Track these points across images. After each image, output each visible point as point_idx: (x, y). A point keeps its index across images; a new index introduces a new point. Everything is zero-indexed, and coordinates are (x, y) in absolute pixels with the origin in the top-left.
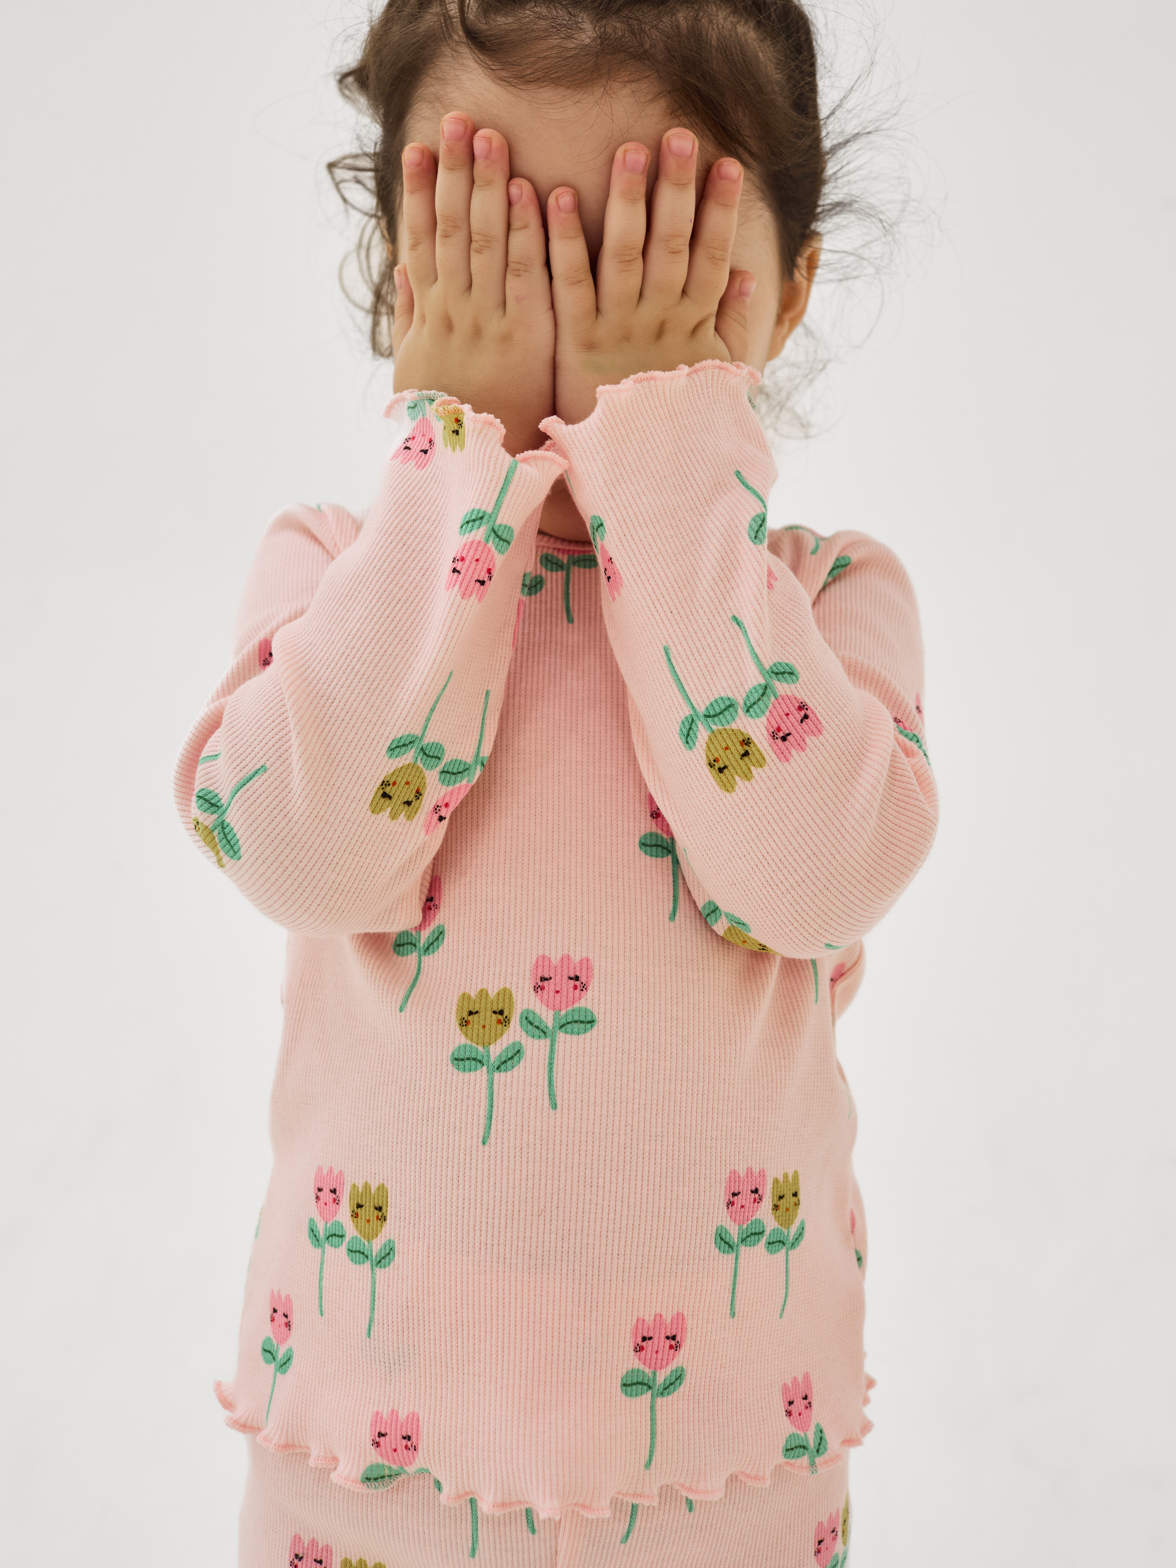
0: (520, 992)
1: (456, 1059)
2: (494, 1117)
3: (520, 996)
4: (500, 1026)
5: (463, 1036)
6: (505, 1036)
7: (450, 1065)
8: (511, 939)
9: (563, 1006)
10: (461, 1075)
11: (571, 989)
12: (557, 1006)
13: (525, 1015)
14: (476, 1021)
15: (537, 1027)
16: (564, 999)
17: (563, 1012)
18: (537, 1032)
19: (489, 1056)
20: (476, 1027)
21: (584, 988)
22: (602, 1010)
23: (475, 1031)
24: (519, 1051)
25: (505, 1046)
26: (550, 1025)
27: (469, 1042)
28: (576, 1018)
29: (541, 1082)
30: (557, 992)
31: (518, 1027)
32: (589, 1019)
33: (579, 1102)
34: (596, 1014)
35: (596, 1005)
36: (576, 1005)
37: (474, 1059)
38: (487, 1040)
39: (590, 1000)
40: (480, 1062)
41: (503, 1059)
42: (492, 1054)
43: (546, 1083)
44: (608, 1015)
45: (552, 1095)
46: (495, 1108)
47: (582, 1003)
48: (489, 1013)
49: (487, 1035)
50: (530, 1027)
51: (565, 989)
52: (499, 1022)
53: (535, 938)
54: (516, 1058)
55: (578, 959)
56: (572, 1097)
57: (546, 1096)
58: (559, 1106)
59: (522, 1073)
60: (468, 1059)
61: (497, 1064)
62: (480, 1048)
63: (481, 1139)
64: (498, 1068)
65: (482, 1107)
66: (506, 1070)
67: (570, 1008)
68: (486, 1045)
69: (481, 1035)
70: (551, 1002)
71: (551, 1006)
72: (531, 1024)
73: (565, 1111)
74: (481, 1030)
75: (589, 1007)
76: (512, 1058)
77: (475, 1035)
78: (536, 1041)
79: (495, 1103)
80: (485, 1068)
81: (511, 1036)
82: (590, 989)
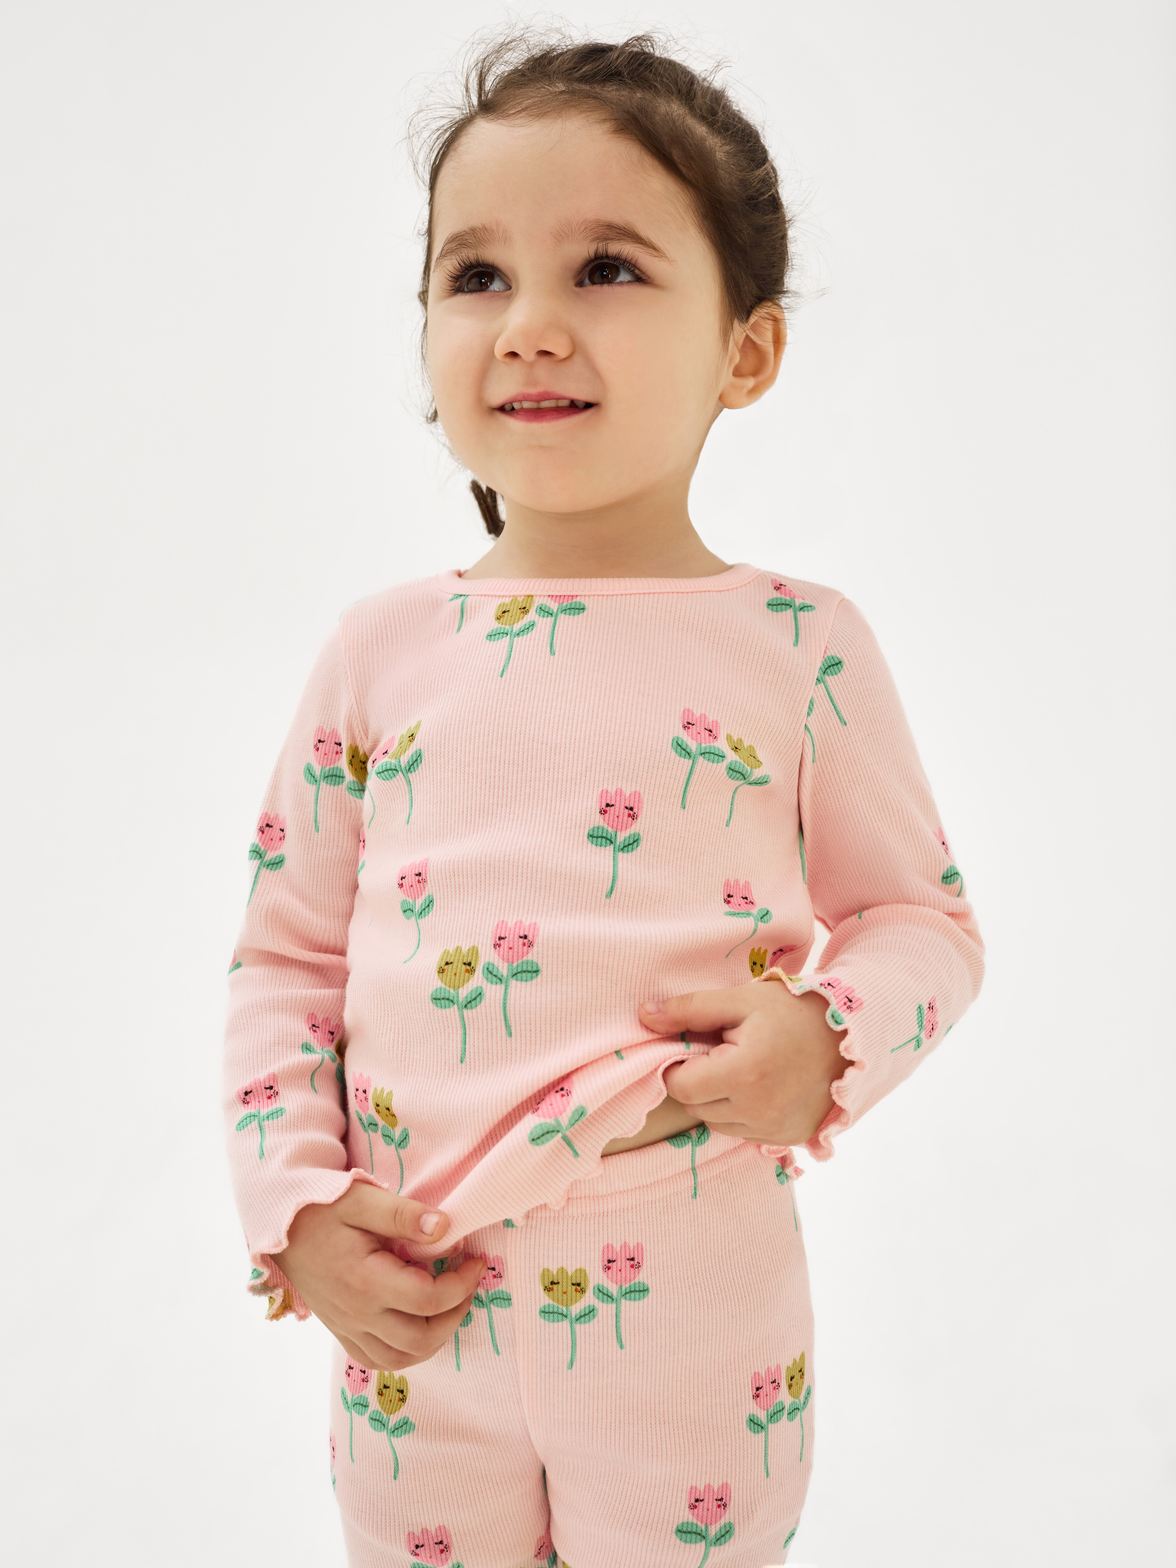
0: (484, 948)
1: (435, 999)
2: (467, 1042)
3: (483, 952)
4: (467, 974)
5: (440, 981)
6: (470, 982)
7: (431, 1003)
8: (481, 907)
9: (515, 960)
10: (440, 1010)
11: (521, 946)
12: (510, 960)
13: (486, 966)
14: (450, 970)
15: (496, 976)
16: (515, 953)
17: (515, 964)
18: (494, 979)
19: (458, 997)
20: (449, 974)
21: (531, 945)
22: (545, 961)
23: (449, 977)
24: (480, 994)
25: (470, 989)
26: (505, 974)
27: (443, 986)
28: (525, 968)
29: (498, 1018)
30: (511, 948)
31: (481, 975)
32: (535, 969)
33: (528, 1031)
34: (540, 965)
35: (540, 959)
36: (525, 959)
37: (448, 999)
38: (456, 984)
39: (535, 954)
40: (452, 1001)
41: (469, 1000)
42: (460, 995)
43: (503, 1018)
44: (550, 966)
45: (508, 1027)
46: (467, 1035)
47: (529, 957)
48: (460, 964)
49: (457, 981)
50: (490, 976)
51: (516, 946)
52: (467, 971)
53: (498, 907)
54: (478, 999)
55: (528, 923)
56: (523, 1027)
57: (504, 1027)
58: (513, 1034)
59: (483, 1010)
60: (443, 999)
61: (464, 1003)
62: (452, 991)
63: (459, 1059)
64: (466, 1006)
65: (459, 1035)
66: (472, 1008)
67: (520, 961)
68: (456, 988)
69: (452, 980)
70: (506, 957)
71: (506, 960)
72: (491, 973)
73: (518, 1038)
74: (453, 977)
75: (535, 960)
76: (475, 999)
77: (448, 980)
78: (494, 986)
79: (467, 1032)
80: (456, 1006)
81: (475, 982)
82: (535, 945)
